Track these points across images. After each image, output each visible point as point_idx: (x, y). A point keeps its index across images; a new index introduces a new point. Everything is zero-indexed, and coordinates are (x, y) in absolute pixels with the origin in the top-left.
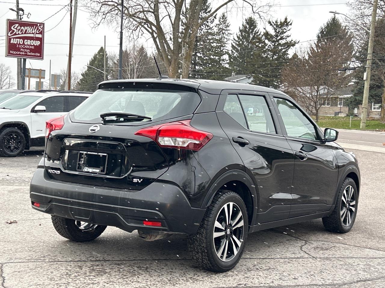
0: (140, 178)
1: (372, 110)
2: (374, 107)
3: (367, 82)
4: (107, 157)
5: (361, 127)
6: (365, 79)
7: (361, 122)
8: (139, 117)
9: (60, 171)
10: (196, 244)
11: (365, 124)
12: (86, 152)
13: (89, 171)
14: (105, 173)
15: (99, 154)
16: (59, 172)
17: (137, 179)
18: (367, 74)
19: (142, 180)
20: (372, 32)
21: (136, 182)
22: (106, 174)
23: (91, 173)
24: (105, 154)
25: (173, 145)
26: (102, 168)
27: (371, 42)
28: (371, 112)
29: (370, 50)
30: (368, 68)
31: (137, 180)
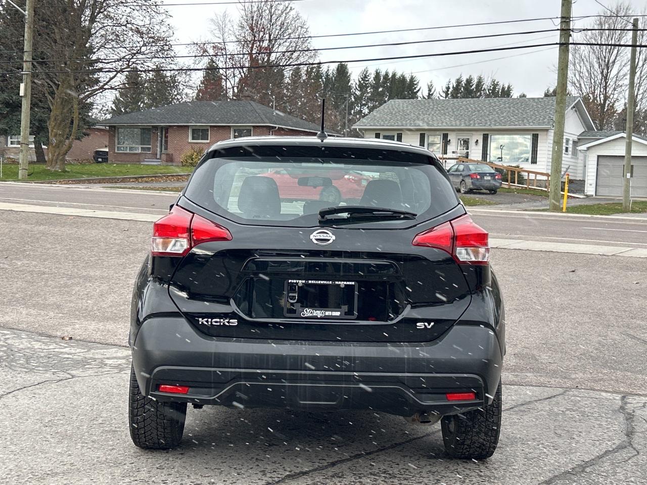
0: (429, 321)
1: (8, 146)
2: (11, 140)
3: (25, 99)
4: (356, 288)
5: (20, 177)
6: (23, 95)
7: (20, 169)
8: (395, 212)
9: (236, 320)
10: (479, 419)
11: (27, 171)
12: (304, 282)
13: (314, 315)
14: (355, 317)
15: (337, 283)
16: (234, 322)
17: (423, 323)
18: (26, 85)
19: (432, 324)
20: (29, 15)
21: (422, 329)
22: (358, 318)
23: (321, 318)
24: (353, 283)
25: (474, 259)
26: (345, 308)
27: (29, 31)
28: (6, 150)
29: (27, 45)
30: (25, 76)
31: (425, 325)
